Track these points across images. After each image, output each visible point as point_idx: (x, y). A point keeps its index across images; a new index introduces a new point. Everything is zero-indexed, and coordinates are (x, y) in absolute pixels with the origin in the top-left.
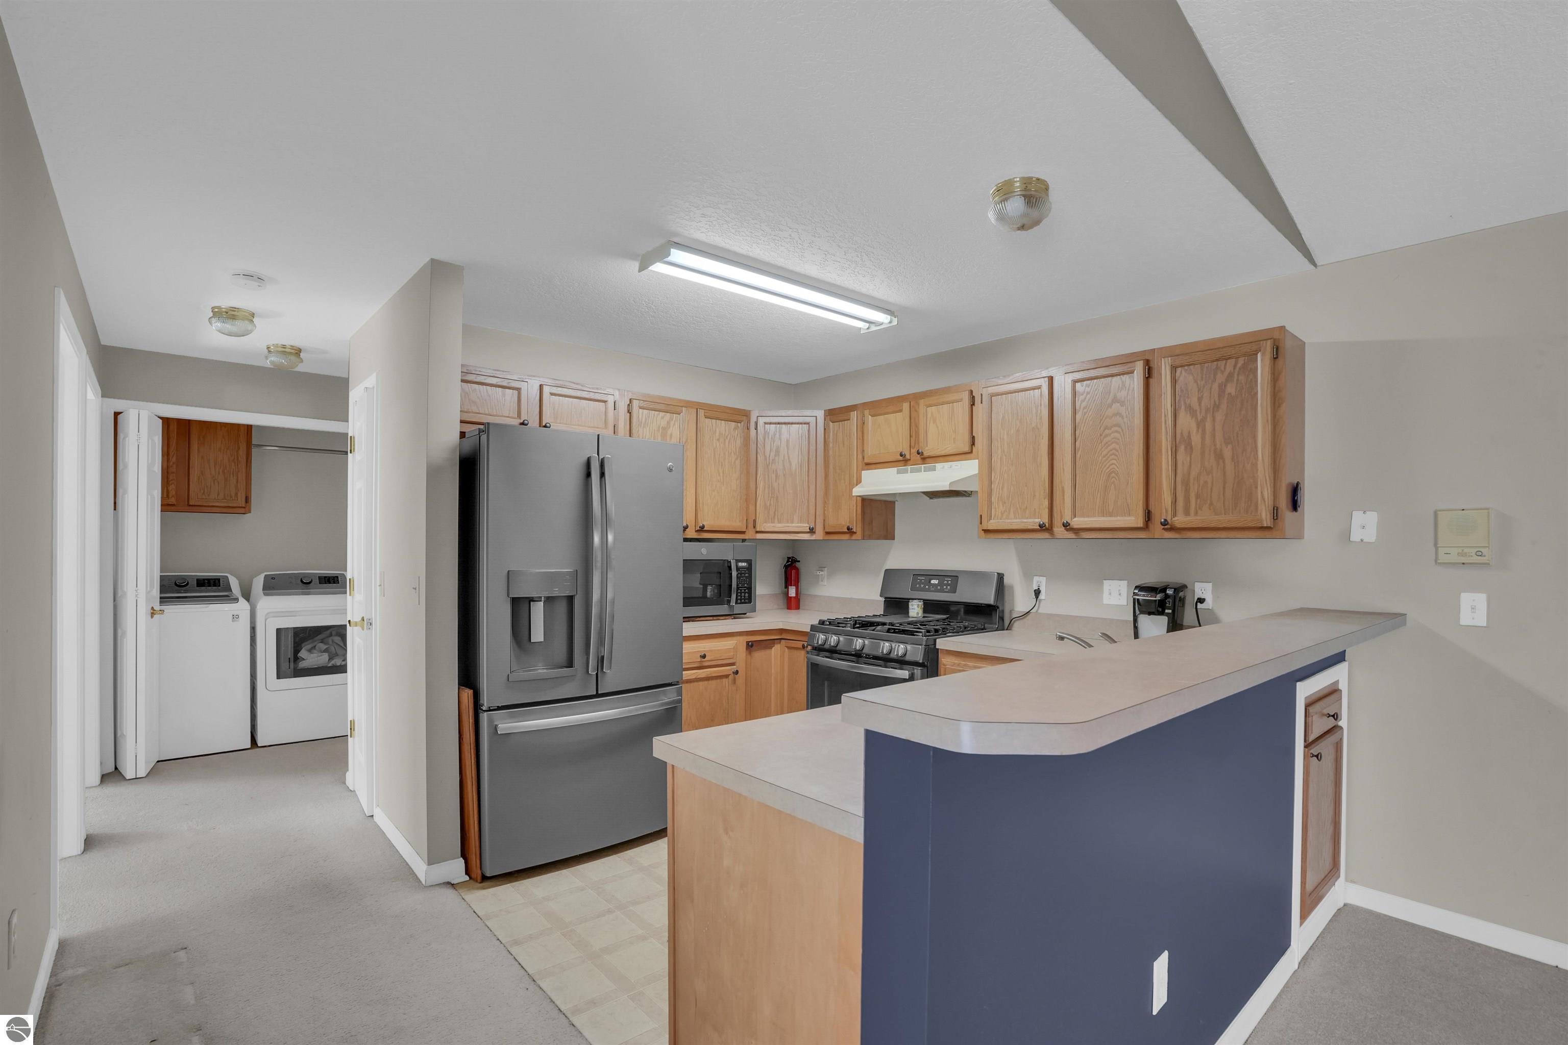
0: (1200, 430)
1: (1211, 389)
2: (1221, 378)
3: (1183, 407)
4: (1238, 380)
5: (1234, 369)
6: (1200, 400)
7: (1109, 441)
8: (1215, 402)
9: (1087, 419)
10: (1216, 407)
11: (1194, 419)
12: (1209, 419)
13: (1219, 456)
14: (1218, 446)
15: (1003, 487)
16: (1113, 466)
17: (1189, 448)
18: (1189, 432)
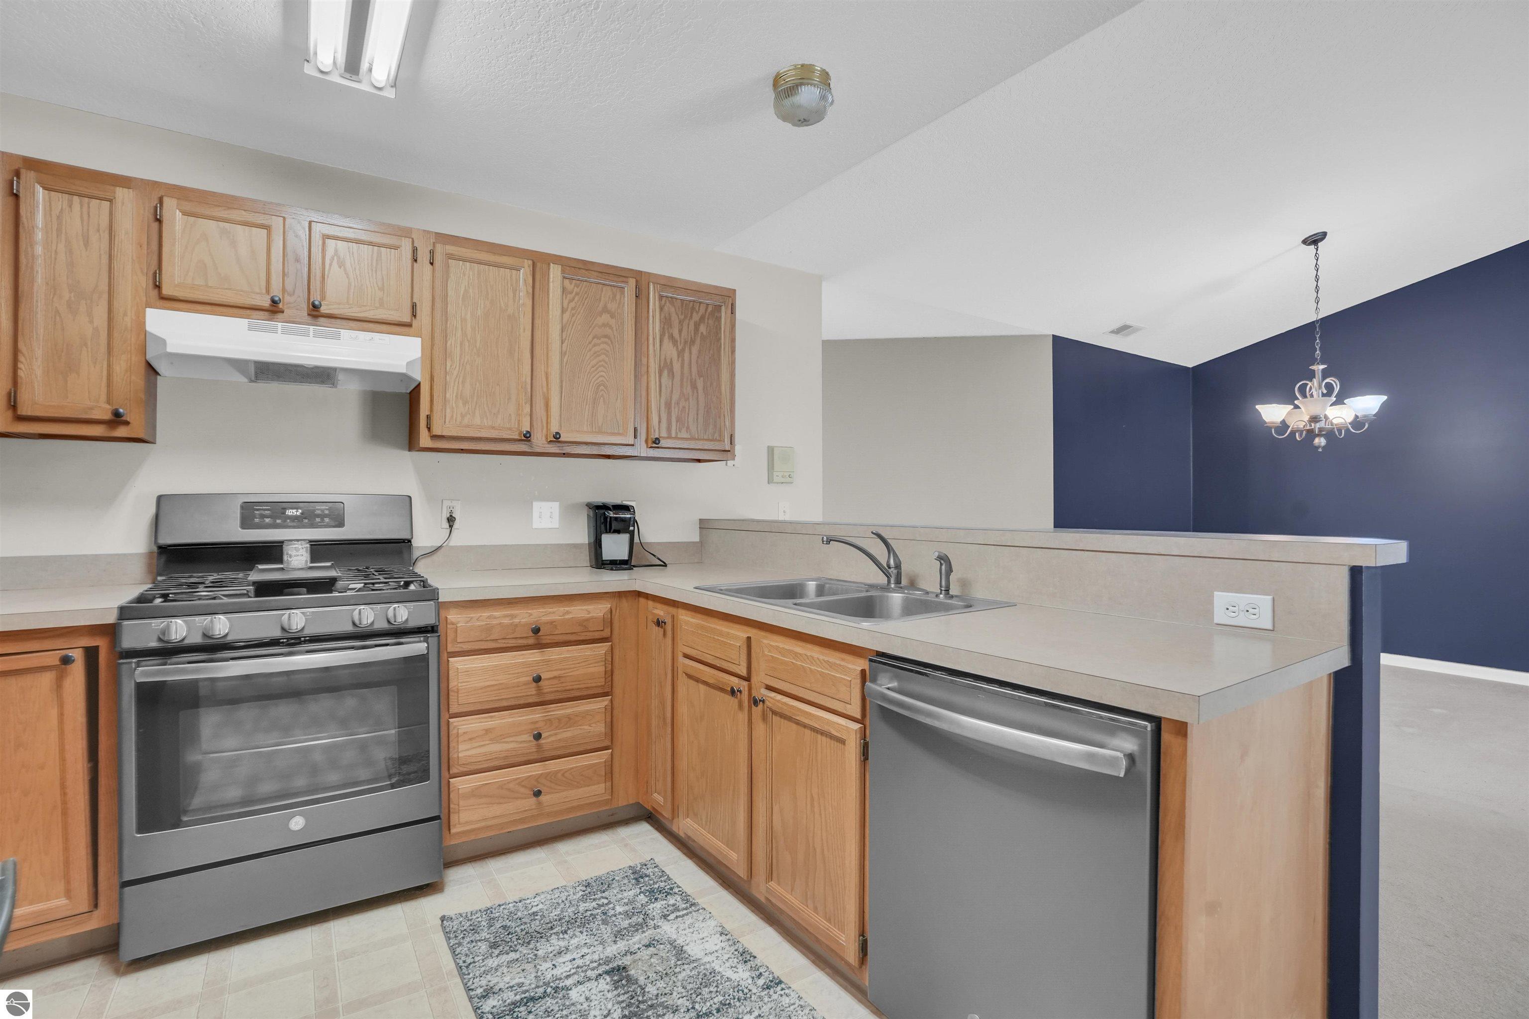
0: (680, 359)
1: (688, 325)
2: (696, 317)
3: (667, 335)
4: (708, 323)
5: (705, 313)
6: (680, 331)
7: (598, 352)
8: (691, 338)
9: (574, 322)
10: (693, 342)
11: (675, 348)
12: (687, 350)
13: (694, 387)
14: (693, 377)
15: (463, 382)
16: (601, 379)
17: (672, 374)
18: (671, 359)
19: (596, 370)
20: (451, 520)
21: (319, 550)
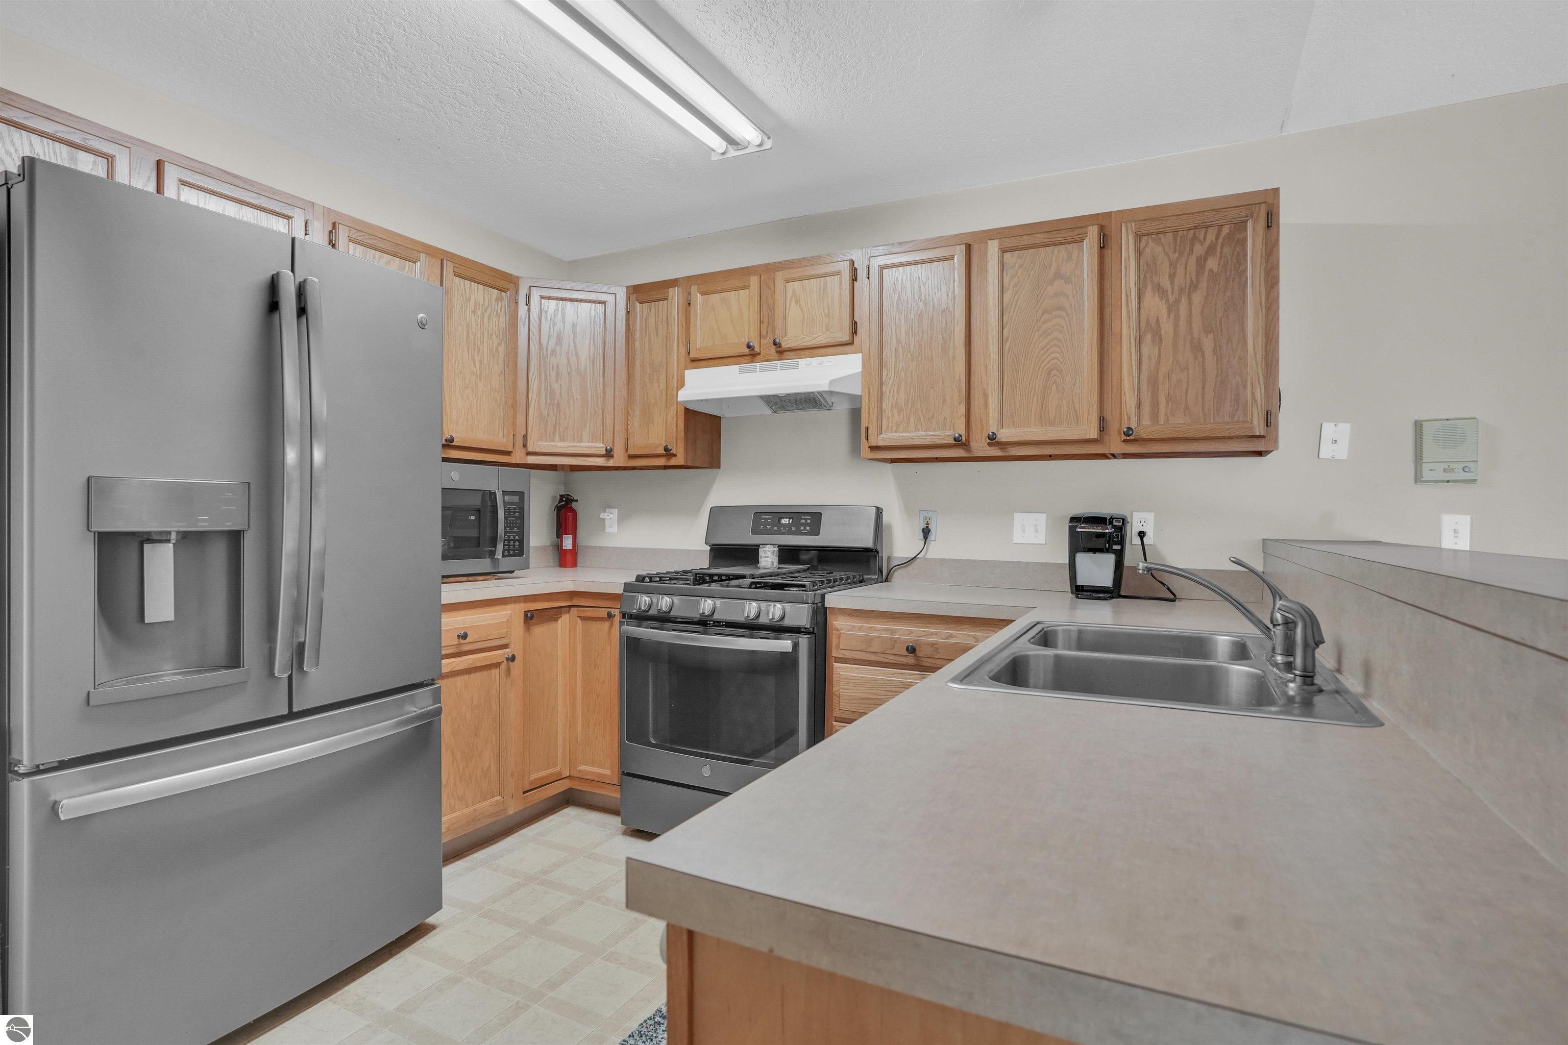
0: (1172, 316)
1: (1186, 264)
2: (1199, 250)
3: (1150, 287)
4: (1221, 253)
5: (1217, 239)
6: (1172, 277)
7: (1049, 329)
8: (1192, 281)
9: (1018, 300)
10: (1194, 286)
11: (1164, 302)
12: (1184, 302)
13: (1197, 348)
14: (1196, 335)
15: (898, 390)
16: (1055, 361)
17: (1158, 337)
18: (1158, 319)
19: (1046, 352)
20: (926, 532)
21: (788, 554)
